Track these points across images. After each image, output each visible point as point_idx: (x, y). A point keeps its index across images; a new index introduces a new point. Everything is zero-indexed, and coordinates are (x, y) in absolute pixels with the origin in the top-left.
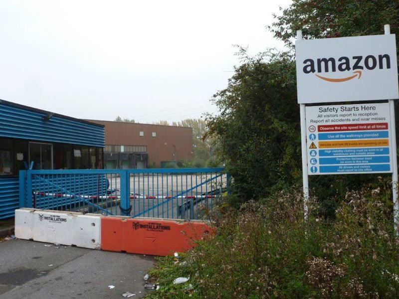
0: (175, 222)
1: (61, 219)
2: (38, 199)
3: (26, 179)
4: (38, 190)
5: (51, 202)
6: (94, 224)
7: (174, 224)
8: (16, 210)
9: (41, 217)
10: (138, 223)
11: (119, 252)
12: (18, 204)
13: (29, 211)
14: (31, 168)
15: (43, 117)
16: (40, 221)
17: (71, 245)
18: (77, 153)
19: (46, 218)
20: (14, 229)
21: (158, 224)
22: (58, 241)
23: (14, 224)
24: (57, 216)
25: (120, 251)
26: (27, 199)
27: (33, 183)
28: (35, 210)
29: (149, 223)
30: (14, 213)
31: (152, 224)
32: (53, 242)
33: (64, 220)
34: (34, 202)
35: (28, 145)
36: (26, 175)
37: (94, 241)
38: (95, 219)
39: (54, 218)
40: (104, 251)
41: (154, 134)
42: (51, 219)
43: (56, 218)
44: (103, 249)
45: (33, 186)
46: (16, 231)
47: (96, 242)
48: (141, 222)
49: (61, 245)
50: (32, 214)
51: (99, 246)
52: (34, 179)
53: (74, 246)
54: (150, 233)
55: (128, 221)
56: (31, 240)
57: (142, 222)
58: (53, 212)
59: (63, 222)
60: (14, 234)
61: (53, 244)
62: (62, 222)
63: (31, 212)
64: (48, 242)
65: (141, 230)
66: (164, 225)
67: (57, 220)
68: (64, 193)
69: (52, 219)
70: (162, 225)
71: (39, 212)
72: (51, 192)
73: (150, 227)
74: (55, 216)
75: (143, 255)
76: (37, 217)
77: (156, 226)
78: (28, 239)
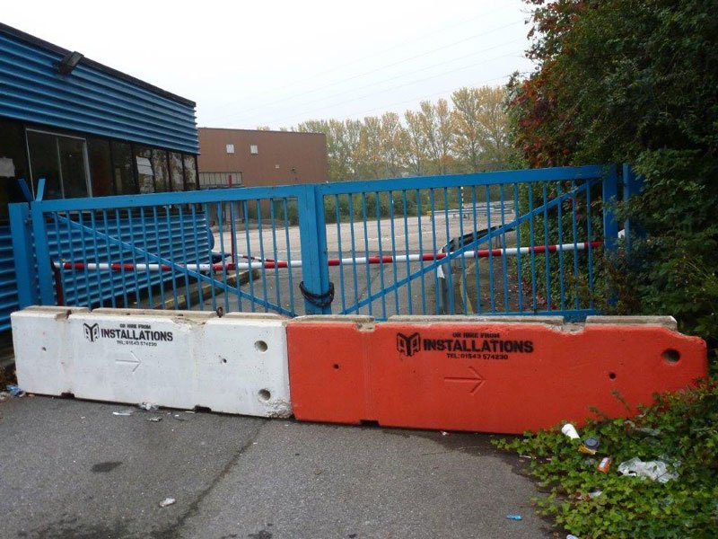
0: (549, 327)
1: (154, 335)
2: (67, 280)
3: (29, 226)
4: (66, 256)
5: (105, 285)
6: (263, 345)
7: (546, 333)
8: (14, 315)
9: (91, 330)
10: (416, 334)
11: (355, 425)
12: (15, 297)
13: (53, 315)
14: (39, 198)
15: (54, 62)
16: (88, 341)
17: (192, 407)
18: (144, 166)
19: (107, 333)
20: (12, 367)
21: (487, 335)
22: (151, 399)
23: (12, 352)
24: (143, 327)
25: (357, 421)
26: (37, 281)
27: (52, 237)
28: (69, 312)
29: (458, 335)
30: (8, 321)
31: (468, 335)
32: (135, 402)
33: (165, 336)
34: (58, 288)
35: (24, 136)
36: (30, 216)
37: (266, 394)
38: (267, 330)
39: (131, 330)
40: (302, 422)
41: (254, 149)
42: (122, 334)
43: (138, 332)
44: (298, 417)
45: (53, 247)
46: (19, 373)
47: (274, 398)
48: (425, 330)
49: (162, 408)
50: (61, 323)
51: (282, 408)
52: (52, 228)
53: (200, 410)
54: (461, 364)
55: (379, 331)
56: (68, 396)
57: (430, 330)
58: (122, 314)
59: (161, 343)
60: (14, 380)
61: (136, 406)
62: (159, 342)
63: (59, 316)
64: (119, 400)
65: (426, 356)
66: (512, 339)
67: (142, 336)
68: (140, 260)
69: (125, 335)
70: (504, 339)
71: (80, 316)
72: (103, 259)
73: (458, 346)
74: (134, 326)
75: (439, 431)
76: (80, 332)
77: (479, 343)
78: (59, 394)
